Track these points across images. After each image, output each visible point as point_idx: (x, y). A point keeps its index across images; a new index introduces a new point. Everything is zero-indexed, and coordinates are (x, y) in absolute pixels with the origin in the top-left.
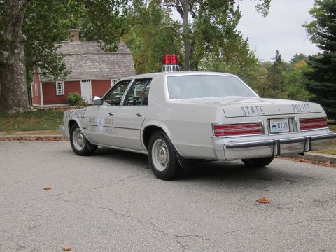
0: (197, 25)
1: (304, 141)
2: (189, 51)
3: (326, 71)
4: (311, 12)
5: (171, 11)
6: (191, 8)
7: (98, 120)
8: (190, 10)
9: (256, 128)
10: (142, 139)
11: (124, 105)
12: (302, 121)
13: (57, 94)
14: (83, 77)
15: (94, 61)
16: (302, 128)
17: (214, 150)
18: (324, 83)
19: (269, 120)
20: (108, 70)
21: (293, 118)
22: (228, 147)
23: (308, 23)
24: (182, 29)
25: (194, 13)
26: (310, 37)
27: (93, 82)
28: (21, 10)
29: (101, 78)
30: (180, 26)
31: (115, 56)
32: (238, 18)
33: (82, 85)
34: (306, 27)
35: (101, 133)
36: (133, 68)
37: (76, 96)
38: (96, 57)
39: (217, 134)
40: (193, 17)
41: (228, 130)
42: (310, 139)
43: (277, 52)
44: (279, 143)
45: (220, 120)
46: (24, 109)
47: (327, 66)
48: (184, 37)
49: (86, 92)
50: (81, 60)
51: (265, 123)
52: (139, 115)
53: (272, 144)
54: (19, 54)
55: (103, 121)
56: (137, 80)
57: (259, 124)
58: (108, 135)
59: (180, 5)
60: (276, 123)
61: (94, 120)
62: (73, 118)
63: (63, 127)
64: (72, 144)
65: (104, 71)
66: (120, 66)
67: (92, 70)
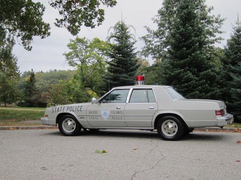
4: (69, 46)
7: (102, 112)
10: (154, 121)
11: (129, 102)
17: (216, 122)
32: (13, 45)
34: (66, 55)
35: (105, 120)
39: (217, 115)
43: (32, 70)
55: (108, 113)
58: (115, 120)
61: (96, 112)
62: (65, 111)
63: (46, 119)
64: (60, 128)
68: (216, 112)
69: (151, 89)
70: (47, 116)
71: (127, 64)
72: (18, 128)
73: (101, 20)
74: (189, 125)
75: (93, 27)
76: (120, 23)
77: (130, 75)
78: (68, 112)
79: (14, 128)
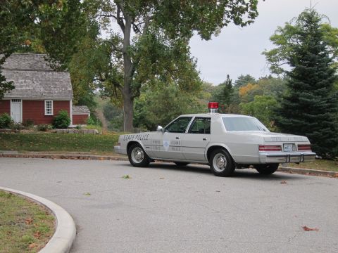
0: (144, 42)
1: (300, 156)
2: (131, 70)
3: (294, 108)
4: (272, 39)
5: (108, 22)
6: (134, 20)
7: (164, 142)
8: (133, 23)
9: (278, 148)
10: (206, 154)
12: (299, 146)
14: (13, 97)
15: (26, 78)
16: (299, 149)
17: (259, 158)
18: (292, 119)
19: (284, 144)
20: (42, 89)
21: (294, 144)
22: (267, 156)
23: (269, 51)
24: (121, 44)
25: (136, 26)
26: (270, 66)
29: (34, 98)
30: (119, 41)
31: (50, 73)
33: (12, 105)
34: (266, 54)
36: (70, 89)
37: (6, 117)
38: (29, 74)
39: (260, 150)
40: (135, 30)
41: (265, 148)
42: (303, 155)
43: (228, 76)
44: (290, 156)
45: (262, 143)
47: (294, 104)
48: (124, 54)
49: (16, 113)
51: (282, 146)
52: (205, 139)
53: (286, 156)
55: (169, 143)
56: (197, 118)
57: (279, 146)
58: (174, 151)
60: (287, 146)
61: (159, 142)
62: (134, 140)
63: (119, 147)
65: (37, 90)
66: (56, 85)
67: (24, 88)
68: (260, 146)
69: (210, 118)
70: (119, 144)
71: (313, 76)
72: (109, 159)
73: (253, 16)
74: (236, 160)
75: (243, 25)
76: (309, 12)
77: (318, 94)
78: (136, 140)
79: (105, 159)
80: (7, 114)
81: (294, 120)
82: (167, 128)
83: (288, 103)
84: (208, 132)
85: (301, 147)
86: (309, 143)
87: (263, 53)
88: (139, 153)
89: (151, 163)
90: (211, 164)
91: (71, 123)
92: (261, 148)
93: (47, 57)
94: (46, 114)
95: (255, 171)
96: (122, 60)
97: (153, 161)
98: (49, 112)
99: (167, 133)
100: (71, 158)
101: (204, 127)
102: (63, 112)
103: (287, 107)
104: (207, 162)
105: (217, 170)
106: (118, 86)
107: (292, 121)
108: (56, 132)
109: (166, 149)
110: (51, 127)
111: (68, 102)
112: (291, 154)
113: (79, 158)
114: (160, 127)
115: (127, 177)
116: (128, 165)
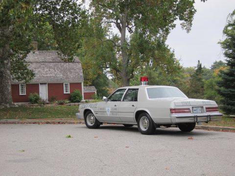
0: (134, 39)
1: (207, 116)
2: (127, 60)
6: (128, 24)
7: (107, 109)
8: (127, 26)
9: (188, 110)
10: (134, 117)
11: (123, 101)
12: (207, 108)
13: (20, 94)
14: (41, 81)
15: (50, 68)
16: (207, 111)
17: (171, 119)
19: (193, 107)
20: (61, 75)
21: (203, 107)
22: (177, 117)
23: (222, 41)
24: (120, 41)
25: (130, 29)
26: (224, 52)
27: (49, 84)
28: (11, 32)
29: (56, 82)
30: (118, 39)
31: (67, 64)
32: (167, 34)
33: (41, 87)
34: (221, 43)
35: (108, 115)
36: (82, 74)
37: (35, 96)
38: (52, 65)
39: (172, 113)
40: (129, 31)
41: (176, 111)
42: (210, 116)
43: (199, 61)
44: (197, 117)
45: (173, 107)
46: (10, 105)
48: (122, 48)
49: (43, 93)
50: (39, 67)
51: (191, 109)
52: (133, 106)
53: (194, 117)
54: (7, 64)
55: (110, 109)
56: (129, 89)
58: (113, 116)
59: (119, 21)
60: (196, 109)
61: (104, 109)
63: (79, 114)
64: (86, 123)
65: (58, 76)
66: (71, 72)
67: (48, 75)
69: (138, 89)
70: (79, 112)
72: (80, 123)
74: (156, 121)
78: (89, 108)
80: (36, 94)
81: (231, 90)
82: (110, 98)
83: (227, 77)
84: (136, 100)
85: (209, 109)
86: (216, 105)
87: (219, 43)
88: (92, 118)
89: (101, 125)
90: (138, 125)
91: (83, 98)
92: (173, 111)
93: (59, 52)
94: (65, 93)
95: (178, 129)
96: (121, 52)
97: (102, 123)
98: (67, 91)
99: (109, 102)
100: (54, 123)
101: (133, 96)
102: (76, 91)
103: (226, 80)
104: (136, 123)
105: (143, 129)
106: (119, 71)
107: (230, 91)
108: (70, 105)
109: (108, 114)
110: (68, 101)
111: (81, 83)
112: (198, 115)
113: (59, 123)
114: (104, 98)
115: (70, 137)
116: (85, 127)
